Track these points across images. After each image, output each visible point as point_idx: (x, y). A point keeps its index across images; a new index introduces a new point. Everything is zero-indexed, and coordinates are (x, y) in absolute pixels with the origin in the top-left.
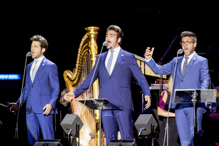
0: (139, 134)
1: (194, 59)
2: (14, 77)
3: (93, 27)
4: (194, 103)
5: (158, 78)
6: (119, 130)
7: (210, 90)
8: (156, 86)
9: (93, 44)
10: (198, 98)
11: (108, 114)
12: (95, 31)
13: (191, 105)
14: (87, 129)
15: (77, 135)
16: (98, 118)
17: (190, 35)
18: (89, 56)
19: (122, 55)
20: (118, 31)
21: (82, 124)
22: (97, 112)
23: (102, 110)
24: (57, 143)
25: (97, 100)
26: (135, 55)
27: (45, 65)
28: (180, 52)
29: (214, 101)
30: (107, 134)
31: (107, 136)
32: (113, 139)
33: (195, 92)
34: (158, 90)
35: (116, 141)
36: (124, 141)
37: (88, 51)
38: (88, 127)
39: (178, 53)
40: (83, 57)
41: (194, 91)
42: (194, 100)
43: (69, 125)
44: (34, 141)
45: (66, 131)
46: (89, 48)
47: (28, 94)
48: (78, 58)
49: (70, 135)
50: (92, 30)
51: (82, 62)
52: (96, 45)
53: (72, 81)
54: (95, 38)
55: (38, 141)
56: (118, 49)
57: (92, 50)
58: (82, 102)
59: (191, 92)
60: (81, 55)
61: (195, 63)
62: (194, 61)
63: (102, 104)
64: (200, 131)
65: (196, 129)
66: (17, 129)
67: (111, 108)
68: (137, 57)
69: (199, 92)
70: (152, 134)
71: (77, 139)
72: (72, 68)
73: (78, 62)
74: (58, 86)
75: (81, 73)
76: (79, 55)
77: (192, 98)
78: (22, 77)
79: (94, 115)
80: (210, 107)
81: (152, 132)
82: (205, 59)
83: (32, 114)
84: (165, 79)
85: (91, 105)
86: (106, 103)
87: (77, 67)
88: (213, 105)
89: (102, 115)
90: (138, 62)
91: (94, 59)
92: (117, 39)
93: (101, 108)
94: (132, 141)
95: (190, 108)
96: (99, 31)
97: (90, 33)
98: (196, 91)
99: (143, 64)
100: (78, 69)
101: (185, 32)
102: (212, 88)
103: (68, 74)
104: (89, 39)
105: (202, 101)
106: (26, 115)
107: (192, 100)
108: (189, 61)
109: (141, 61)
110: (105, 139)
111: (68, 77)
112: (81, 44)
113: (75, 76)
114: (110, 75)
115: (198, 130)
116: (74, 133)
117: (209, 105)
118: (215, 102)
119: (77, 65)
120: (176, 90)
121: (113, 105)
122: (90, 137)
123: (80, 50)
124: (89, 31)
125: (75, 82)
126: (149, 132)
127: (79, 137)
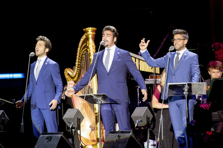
0: (136, 125)
1: (185, 55)
2: (19, 76)
3: (91, 28)
4: (186, 95)
5: (152, 73)
6: (117, 122)
7: (201, 83)
8: (150, 81)
9: (91, 44)
10: (190, 90)
11: (106, 108)
12: (93, 31)
13: (183, 98)
14: (87, 122)
15: (79, 128)
16: (97, 111)
17: (180, 33)
18: (87, 55)
19: (118, 53)
20: (114, 31)
21: (83, 118)
22: (96, 106)
23: (101, 104)
24: (60, 135)
25: (96, 95)
26: (130, 53)
27: (48, 64)
28: (171, 48)
29: (204, 93)
30: (106, 126)
31: (107, 128)
32: (112, 131)
33: (187, 86)
34: (152, 84)
35: (115, 132)
36: (122, 132)
37: (87, 50)
38: (89, 120)
39: (170, 50)
40: (82, 56)
41: (185, 84)
42: (186, 93)
43: (71, 119)
44: (39, 134)
45: (68, 124)
46: (88, 47)
47: (32, 91)
48: (78, 57)
49: (72, 128)
50: (90, 31)
51: (81, 60)
52: (94, 45)
53: (73, 78)
54: (92, 38)
55: (42, 134)
56: (114, 48)
57: (91, 49)
58: (82, 97)
59: (183, 86)
60: (80, 54)
61: (186, 58)
62: (185, 57)
63: (100, 98)
64: (192, 121)
65: (188, 119)
66: (22, 124)
67: (109, 102)
68: (132, 54)
69: (190, 85)
70: (148, 125)
71: (79, 131)
72: (72, 66)
73: (77, 60)
74: (61, 83)
75: (80, 70)
76: (78, 54)
77: (184, 91)
78: (25, 75)
79: (94, 109)
80: (201, 99)
81: (148, 123)
82: (196, 54)
83: (37, 110)
84: (158, 74)
85: (90, 100)
86: (104, 97)
87: (77, 65)
88: (204, 96)
89: (101, 108)
90: (133, 59)
91: (92, 57)
92: (114, 38)
93: (100, 102)
94: (129, 132)
95: (182, 100)
96: (96, 31)
97: (88, 33)
98: (188, 84)
99: (137, 60)
100: (78, 67)
101: (176, 30)
102: (202, 81)
103: (68, 71)
104: (87, 39)
105: (193, 94)
106: (30, 110)
107: (184, 93)
108: (180, 56)
109: (135, 58)
110: (104, 131)
111: (68, 74)
112: (80, 44)
113: (75, 73)
114: (108, 71)
115: (190, 121)
116: (76, 126)
117: (199, 97)
118: (206, 94)
119: (77, 63)
120: (169, 84)
121: (111, 100)
122: (90, 129)
123: (79, 49)
124: (87, 32)
125: (75, 79)
126: (145, 123)
127: (80, 130)
